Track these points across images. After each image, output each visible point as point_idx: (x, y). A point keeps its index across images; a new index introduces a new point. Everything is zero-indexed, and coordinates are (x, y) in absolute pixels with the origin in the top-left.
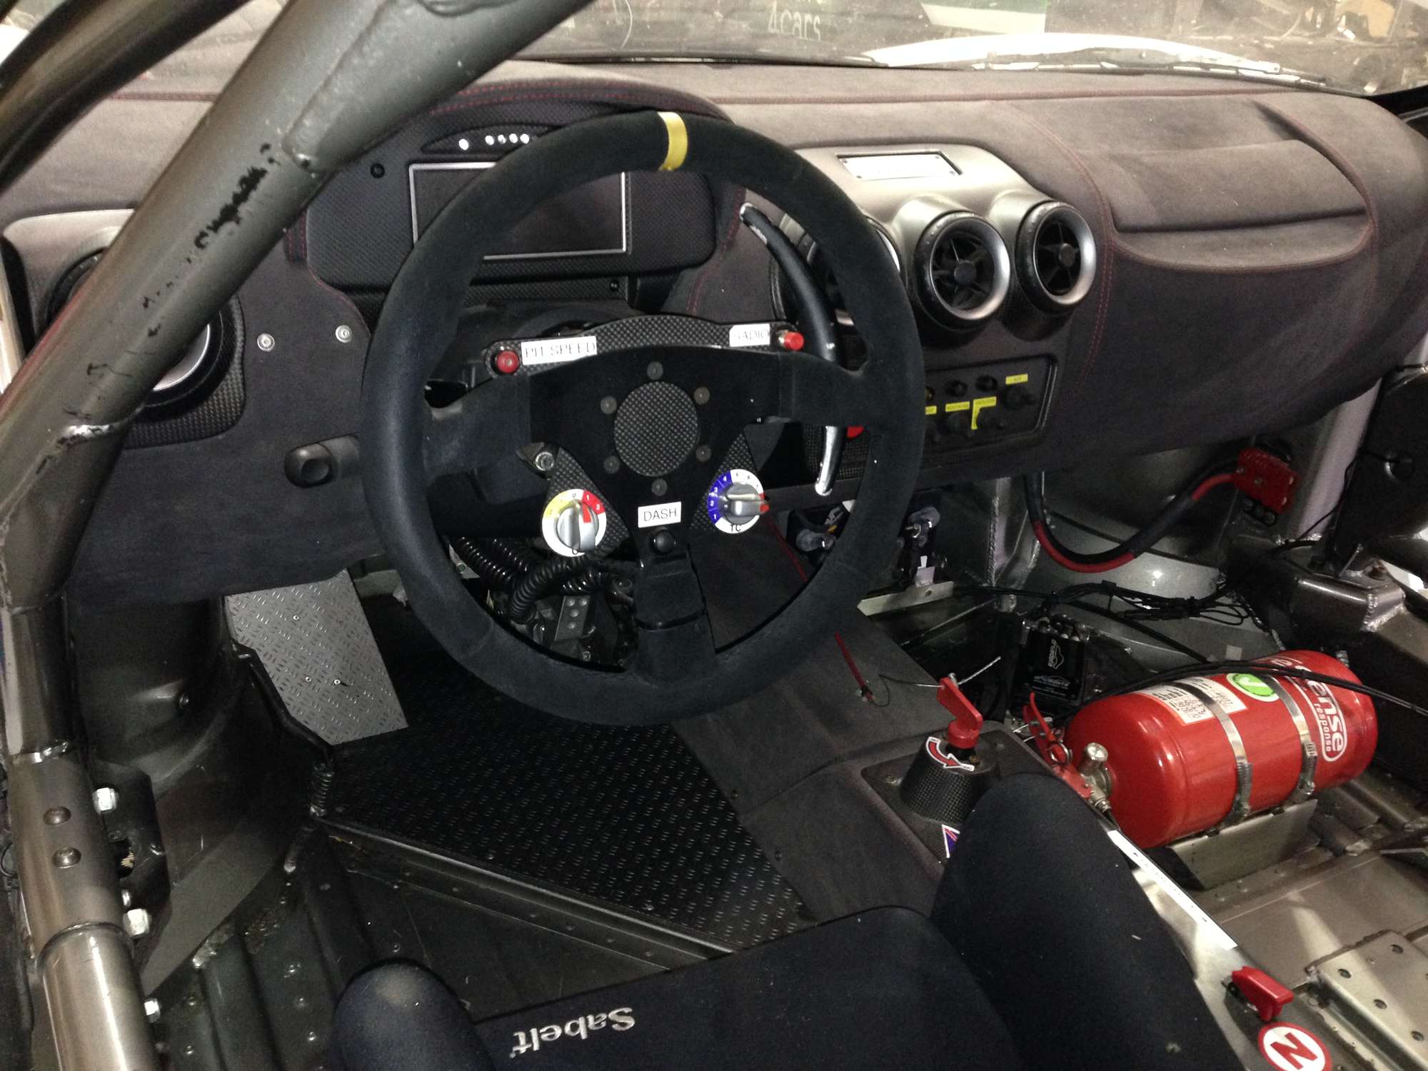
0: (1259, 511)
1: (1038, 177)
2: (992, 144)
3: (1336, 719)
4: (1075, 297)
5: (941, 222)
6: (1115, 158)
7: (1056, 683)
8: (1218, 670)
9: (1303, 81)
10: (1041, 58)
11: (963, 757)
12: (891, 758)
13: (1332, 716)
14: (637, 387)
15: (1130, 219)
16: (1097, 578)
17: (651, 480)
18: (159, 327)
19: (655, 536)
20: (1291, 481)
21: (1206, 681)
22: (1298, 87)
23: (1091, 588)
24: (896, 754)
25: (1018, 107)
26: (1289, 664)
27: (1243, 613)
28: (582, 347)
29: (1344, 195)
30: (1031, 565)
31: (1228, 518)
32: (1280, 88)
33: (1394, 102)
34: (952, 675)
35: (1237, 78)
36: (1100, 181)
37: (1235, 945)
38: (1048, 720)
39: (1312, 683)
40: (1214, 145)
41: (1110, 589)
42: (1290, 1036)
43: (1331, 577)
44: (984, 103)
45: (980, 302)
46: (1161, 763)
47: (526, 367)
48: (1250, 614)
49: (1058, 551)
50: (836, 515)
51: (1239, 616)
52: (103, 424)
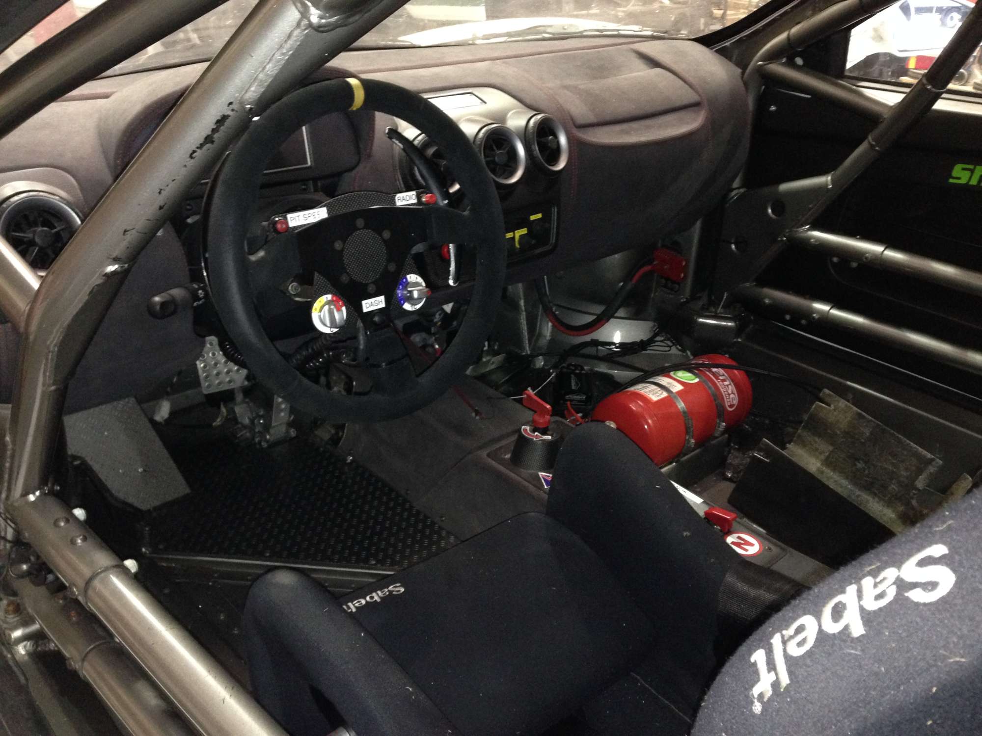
0: (669, 284)
1: (528, 101)
2: (499, 85)
3: (730, 386)
4: (561, 165)
5: (483, 131)
6: (566, 87)
7: (578, 397)
8: (665, 371)
9: (655, 34)
10: (509, 35)
11: (544, 433)
12: (501, 445)
13: (727, 385)
14: (352, 234)
15: (581, 121)
16: (587, 338)
17: (367, 285)
18: (165, 204)
19: (374, 315)
20: (684, 264)
21: (660, 378)
22: (653, 38)
23: (585, 345)
24: (503, 443)
25: (506, 63)
26: (701, 362)
27: (669, 343)
28: (320, 214)
29: (688, 96)
30: (548, 338)
31: (653, 292)
32: (644, 39)
33: (707, 41)
34: (529, 389)
35: (619, 36)
36: (561, 101)
37: (703, 500)
38: (580, 415)
39: (714, 370)
40: (615, 75)
41: (596, 343)
42: (739, 538)
43: (713, 314)
44: (486, 63)
45: (512, 174)
46: (646, 427)
47: (291, 228)
48: (674, 344)
49: (561, 325)
50: (440, 315)
51: (668, 346)
52: (126, 264)
